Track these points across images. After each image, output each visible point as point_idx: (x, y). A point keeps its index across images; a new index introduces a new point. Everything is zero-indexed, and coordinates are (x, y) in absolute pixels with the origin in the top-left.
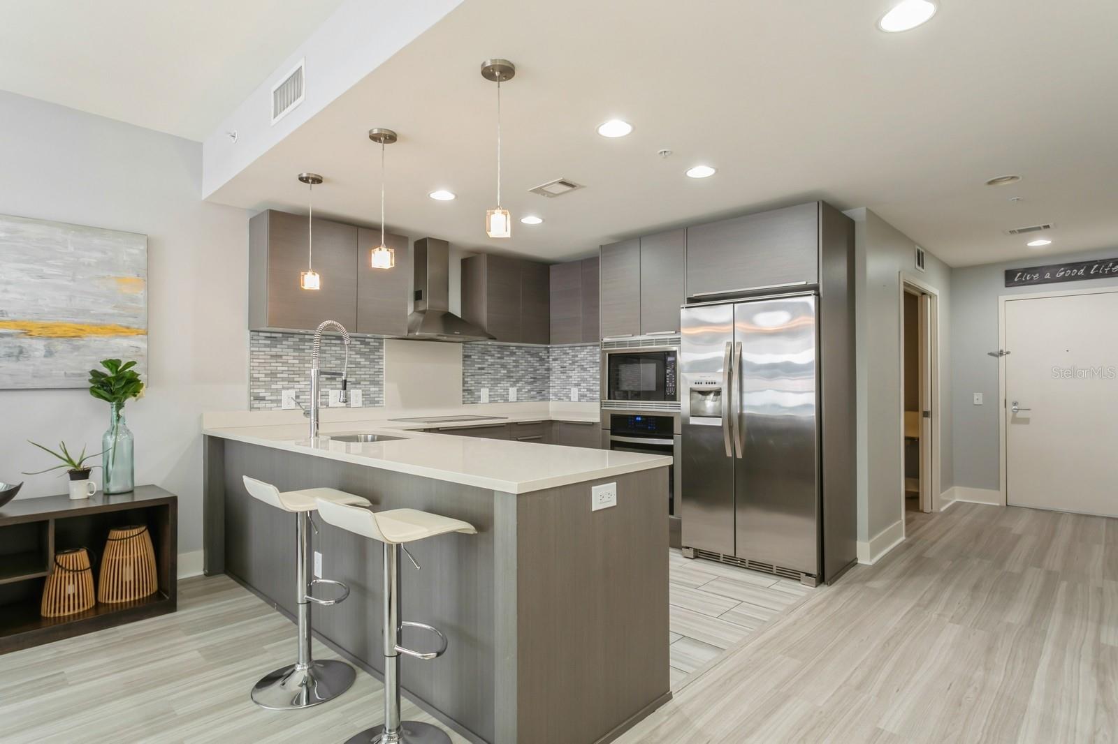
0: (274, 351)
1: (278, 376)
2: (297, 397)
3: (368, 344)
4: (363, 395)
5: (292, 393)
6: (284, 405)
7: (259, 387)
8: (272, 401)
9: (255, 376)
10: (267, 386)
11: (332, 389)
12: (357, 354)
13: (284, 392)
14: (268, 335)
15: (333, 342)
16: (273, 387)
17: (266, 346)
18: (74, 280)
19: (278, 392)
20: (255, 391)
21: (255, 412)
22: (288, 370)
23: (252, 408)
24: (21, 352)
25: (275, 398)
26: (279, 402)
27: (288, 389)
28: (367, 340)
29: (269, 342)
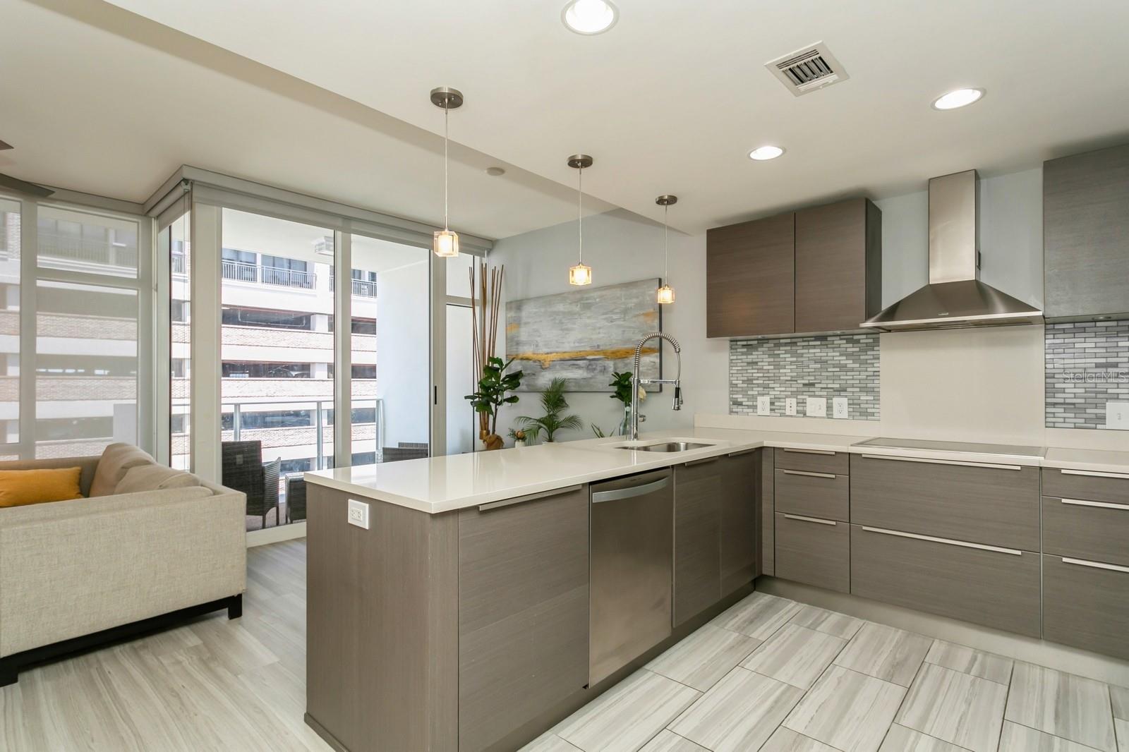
0: (750, 358)
1: (754, 382)
2: (772, 404)
3: (858, 341)
4: (849, 404)
5: (767, 399)
6: (760, 411)
7: (737, 392)
8: (749, 407)
9: (734, 382)
10: (745, 394)
11: (810, 396)
12: (841, 355)
13: (760, 398)
14: (745, 343)
15: (811, 343)
16: (750, 393)
17: (743, 354)
18: (624, 320)
19: (754, 398)
20: (734, 396)
21: (735, 416)
22: (763, 377)
23: (731, 412)
24: (605, 369)
25: (750, 403)
26: (755, 407)
27: (763, 395)
28: (856, 337)
29: (745, 350)
